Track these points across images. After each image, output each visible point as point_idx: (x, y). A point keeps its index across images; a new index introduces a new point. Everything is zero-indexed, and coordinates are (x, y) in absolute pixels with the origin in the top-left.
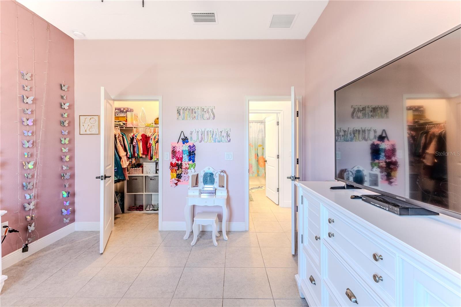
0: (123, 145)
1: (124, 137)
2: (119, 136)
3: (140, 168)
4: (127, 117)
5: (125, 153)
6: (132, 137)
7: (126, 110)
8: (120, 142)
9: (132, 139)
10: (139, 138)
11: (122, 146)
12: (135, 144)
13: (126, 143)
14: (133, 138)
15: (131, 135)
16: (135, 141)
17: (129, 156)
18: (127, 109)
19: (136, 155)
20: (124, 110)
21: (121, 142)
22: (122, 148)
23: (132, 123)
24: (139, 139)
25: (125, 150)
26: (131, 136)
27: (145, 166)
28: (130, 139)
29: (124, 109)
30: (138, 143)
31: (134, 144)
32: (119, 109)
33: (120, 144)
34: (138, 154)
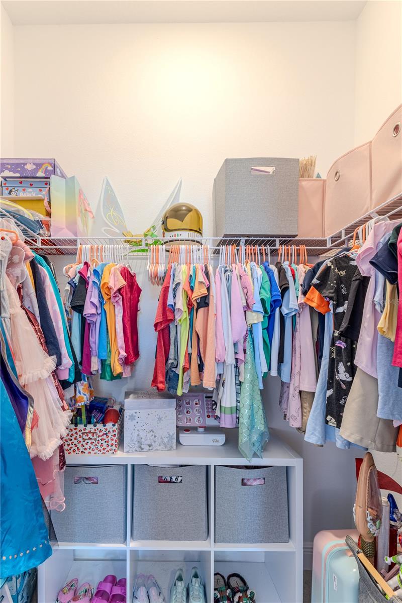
0: (37, 314)
1: (44, 270)
2: (16, 258)
3: (109, 425)
4: (49, 203)
5: (51, 362)
6: (76, 280)
7: (46, 170)
8: (21, 298)
9: (80, 288)
10: (111, 284)
11: (31, 320)
12: (94, 311)
13: (53, 306)
14: (84, 281)
15: (72, 269)
16: (92, 296)
17: (65, 376)
18: (50, 168)
19: (95, 365)
20: (36, 170)
21: (29, 296)
22: (29, 327)
23: (72, 226)
24: (109, 289)
25: (50, 343)
26: (71, 273)
27: (132, 417)
28: (68, 287)
29: (39, 166)
30: (106, 307)
31: (89, 310)
32: (18, 165)
33: (23, 307)
34: (103, 362)
